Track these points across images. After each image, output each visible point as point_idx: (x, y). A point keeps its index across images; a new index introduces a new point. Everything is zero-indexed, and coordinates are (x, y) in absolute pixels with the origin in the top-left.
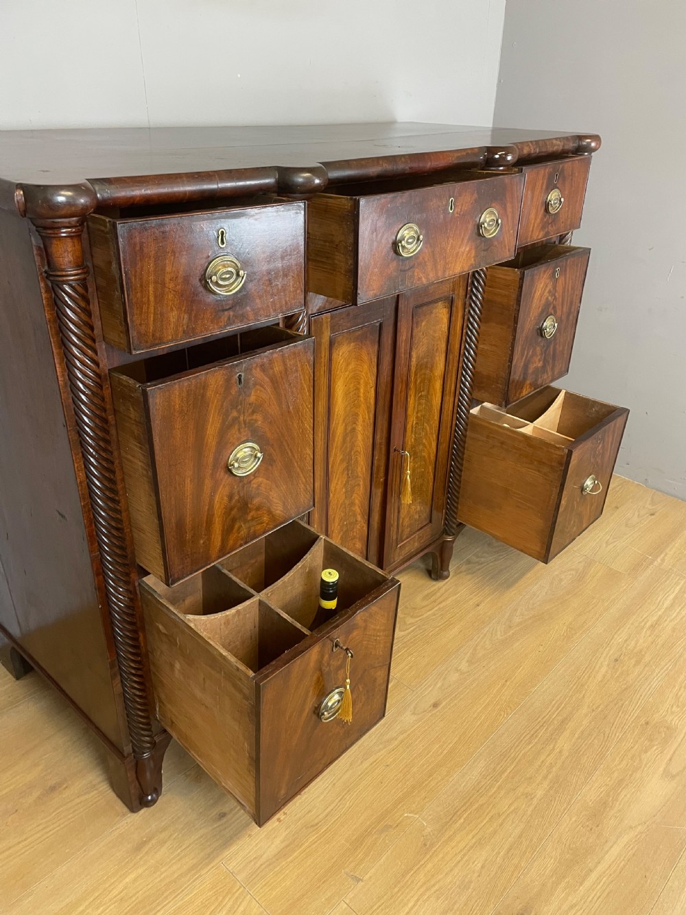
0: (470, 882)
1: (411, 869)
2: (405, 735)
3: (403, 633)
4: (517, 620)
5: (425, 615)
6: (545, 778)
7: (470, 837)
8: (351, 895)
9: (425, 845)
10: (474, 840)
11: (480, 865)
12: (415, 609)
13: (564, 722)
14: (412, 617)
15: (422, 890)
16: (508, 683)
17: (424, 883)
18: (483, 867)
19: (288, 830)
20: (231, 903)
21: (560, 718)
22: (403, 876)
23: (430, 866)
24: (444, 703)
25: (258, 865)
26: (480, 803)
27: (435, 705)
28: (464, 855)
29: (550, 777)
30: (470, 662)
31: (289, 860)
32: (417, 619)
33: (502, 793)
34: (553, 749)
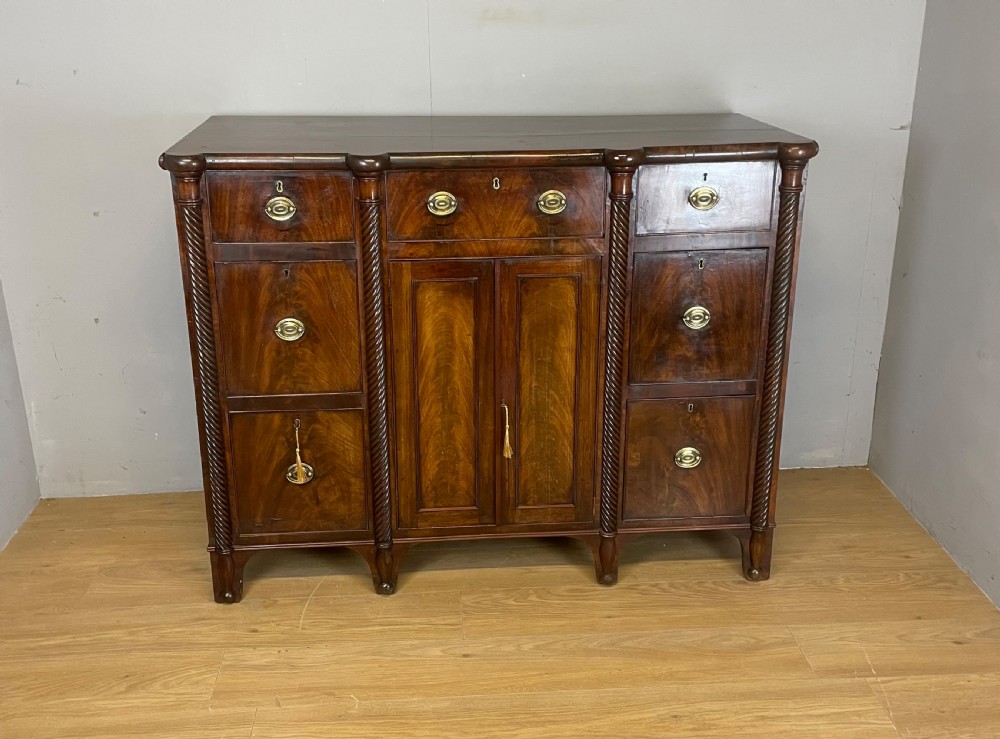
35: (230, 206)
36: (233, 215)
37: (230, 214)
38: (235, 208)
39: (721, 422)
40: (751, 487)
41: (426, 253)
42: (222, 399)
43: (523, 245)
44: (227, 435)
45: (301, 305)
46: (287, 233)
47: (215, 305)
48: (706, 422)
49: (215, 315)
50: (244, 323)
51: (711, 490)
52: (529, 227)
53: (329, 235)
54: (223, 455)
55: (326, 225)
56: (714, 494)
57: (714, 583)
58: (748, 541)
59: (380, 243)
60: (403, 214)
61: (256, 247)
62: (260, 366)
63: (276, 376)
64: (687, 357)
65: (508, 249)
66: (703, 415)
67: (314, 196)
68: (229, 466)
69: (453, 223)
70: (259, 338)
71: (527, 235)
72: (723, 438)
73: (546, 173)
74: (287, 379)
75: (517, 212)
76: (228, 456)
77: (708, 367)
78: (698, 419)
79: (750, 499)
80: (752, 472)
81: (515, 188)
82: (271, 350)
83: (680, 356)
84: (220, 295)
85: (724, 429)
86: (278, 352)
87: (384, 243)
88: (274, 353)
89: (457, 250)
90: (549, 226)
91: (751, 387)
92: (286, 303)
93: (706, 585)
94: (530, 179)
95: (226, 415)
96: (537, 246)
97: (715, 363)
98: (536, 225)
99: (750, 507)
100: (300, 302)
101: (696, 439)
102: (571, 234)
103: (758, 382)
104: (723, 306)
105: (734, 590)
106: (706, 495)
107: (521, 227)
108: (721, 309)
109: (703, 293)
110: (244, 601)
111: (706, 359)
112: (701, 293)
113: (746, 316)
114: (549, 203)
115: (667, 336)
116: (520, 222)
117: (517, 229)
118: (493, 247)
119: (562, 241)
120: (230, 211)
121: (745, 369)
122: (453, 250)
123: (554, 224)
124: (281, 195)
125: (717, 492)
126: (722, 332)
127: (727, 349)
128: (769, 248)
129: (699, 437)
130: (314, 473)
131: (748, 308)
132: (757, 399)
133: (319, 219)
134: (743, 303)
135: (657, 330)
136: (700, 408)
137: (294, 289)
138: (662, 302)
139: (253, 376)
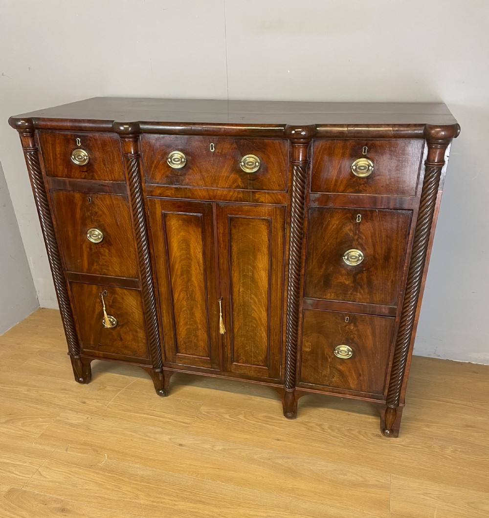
0: (77, 487)
1: (78, 465)
2: (154, 440)
3: (228, 417)
4: (280, 461)
5: (249, 421)
6: (153, 502)
7: (102, 480)
8: (59, 451)
9: (92, 466)
10: (100, 482)
11: (87, 488)
12: (253, 415)
13: (201, 502)
14: (245, 417)
15: (68, 472)
16: (217, 470)
17: (71, 471)
18: (87, 489)
19: (84, 422)
20: (46, 420)
21: (203, 500)
22: (73, 464)
23: (81, 471)
24: (184, 448)
25: (64, 420)
26: (124, 479)
27: (181, 445)
28: (91, 481)
29: (155, 504)
30: (224, 450)
31: (69, 427)
32: (245, 419)
33: (135, 486)
34: (176, 501)
35: (53, 153)
36: (55, 159)
37: (53, 158)
38: (56, 155)
39: (369, 332)
40: (388, 378)
41: (169, 194)
42: (64, 273)
43: (231, 194)
44: (70, 293)
45: (100, 221)
46: (86, 173)
47: (53, 216)
48: (358, 330)
49: (54, 223)
50: (70, 228)
51: (360, 375)
52: (235, 181)
53: (110, 177)
54: (69, 305)
55: (108, 170)
56: (361, 378)
57: (359, 432)
58: (385, 412)
59: (140, 183)
60: (153, 166)
61: (69, 181)
62: (82, 256)
63: (91, 263)
64: (345, 284)
65: (221, 196)
66: (355, 325)
67: (99, 149)
68: (73, 313)
69: (185, 174)
70: (79, 238)
71: (234, 187)
72: (369, 342)
73: (246, 142)
74: (97, 265)
75: (227, 169)
76: (72, 305)
77: (360, 293)
78: (352, 328)
79: (387, 386)
80: (390, 370)
81: (225, 151)
82: (86, 247)
83: (341, 283)
84: (55, 210)
85: (370, 337)
86: (91, 249)
87: (143, 185)
88: (88, 249)
89: (189, 194)
90: (249, 181)
91: (392, 313)
92: (91, 219)
93: (354, 432)
94: (235, 146)
95: (68, 282)
96: (241, 195)
97: (366, 291)
98: (240, 180)
99: (387, 391)
100: (98, 219)
101: (350, 341)
102: (264, 188)
103: (398, 308)
104: (374, 251)
105: (369, 440)
106: (355, 377)
107: (230, 181)
108: (372, 253)
109: (360, 240)
110: (91, 383)
111: (359, 287)
112: (357, 240)
113: (391, 261)
114: (248, 164)
115: (332, 268)
116: (229, 177)
117: (227, 182)
118: (211, 193)
119: (258, 193)
120: (53, 156)
121: (388, 298)
122: (186, 194)
123: (252, 180)
124: (80, 148)
125: (363, 377)
126: (372, 269)
127: (375, 282)
128: (413, 210)
129: (352, 339)
130: (117, 322)
131: (393, 254)
132: (397, 320)
133: (103, 165)
134: (389, 250)
135: (325, 263)
136: (353, 320)
137: (94, 210)
138: (329, 244)
139: (79, 261)
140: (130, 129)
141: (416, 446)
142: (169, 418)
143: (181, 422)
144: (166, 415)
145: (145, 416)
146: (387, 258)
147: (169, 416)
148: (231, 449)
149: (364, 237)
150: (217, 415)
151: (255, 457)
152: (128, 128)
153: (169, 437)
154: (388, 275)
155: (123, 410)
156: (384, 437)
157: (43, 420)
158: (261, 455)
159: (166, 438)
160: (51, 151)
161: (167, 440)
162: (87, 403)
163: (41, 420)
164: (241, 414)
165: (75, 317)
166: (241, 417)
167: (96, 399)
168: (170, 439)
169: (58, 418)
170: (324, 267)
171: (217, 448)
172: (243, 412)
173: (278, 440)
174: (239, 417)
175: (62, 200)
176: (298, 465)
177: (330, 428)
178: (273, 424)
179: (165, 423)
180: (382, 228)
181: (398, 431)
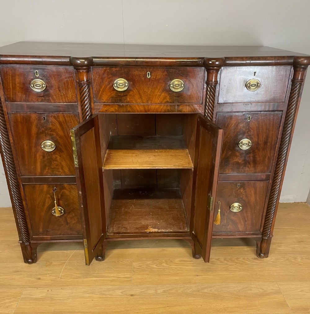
2: (110, 296)
3: (156, 267)
5: (172, 266)
12: (171, 262)
14: (167, 264)
19: (46, 295)
20: (12, 300)
24: (136, 297)
25: (29, 297)
27: (132, 295)
30: (164, 291)
31: (36, 302)
35: (12, 83)
36: (14, 88)
37: (13, 88)
38: (15, 84)
39: (253, 192)
40: (264, 220)
41: (113, 110)
42: (18, 178)
43: (162, 107)
44: (22, 194)
45: (53, 135)
46: (43, 98)
47: (10, 134)
48: (246, 192)
49: (11, 139)
50: (25, 142)
51: (246, 221)
52: (165, 98)
53: (64, 100)
54: (22, 203)
55: (62, 94)
56: (247, 223)
57: (244, 259)
58: (260, 242)
59: (90, 104)
60: (101, 90)
61: (27, 105)
62: (35, 163)
63: (43, 167)
64: (238, 162)
65: (154, 109)
66: (244, 189)
67: (55, 79)
68: (25, 208)
69: (127, 95)
70: (33, 149)
71: (164, 102)
72: (253, 199)
73: (174, 70)
74: (49, 169)
75: (159, 90)
76: (24, 203)
77: (248, 167)
78: (242, 190)
79: (263, 225)
80: (265, 214)
81: (158, 77)
82: (40, 155)
83: (236, 162)
84: (12, 128)
85: (253, 195)
86: (44, 157)
87: (92, 104)
88: (41, 157)
89: (129, 109)
90: (175, 98)
91: (268, 178)
92: (45, 133)
93: (240, 260)
94: (166, 73)
95: (21, 184)
96: (169, 108)
97: (252, 165)
98: (168, 97)
99: (262, 229)
100: (52, 133)
101: (241, 200)
102: (186, 102)
103: (272, 174)
104: (258, 139)
105: (252, 263)
106: (243, 223)
107: (161, 98)
108: (257, 140)
109: (249, 132)
110: (37, 262)
111: (248, 163)
112: (248, 132)
113: (269, 144)
114: (175, 86)
115: (230, 153)
116: (160, 96)
117: (159, 99)
118: (147, 108)
119: (181, 106)
120: (12, 85)
121: (266, 168)
122: (127, 109)
123: (178, 97)
124: (38, 78)
125: (248, 222)
126: (256, 151)
127: (258, 159)
128: (283, 111)
129: (242, 198)
130: (64, 211)
131: (270, 140)
132: (270, 182)
133: (58, 91)
134: (267, 137)
135: (225, 150)
136: (243, 186)
137: (49, 126)
138: (229, 137)
139: (32, 167)
140: (86, 63)
141: (280, 261)
142: (114, 277)
143: (124, 278)
144: (110, 275)
145: (94, 279)
146: (265, 143)
147: (112, 275)
148: (169, 289)
149: (252, 131)
150: (147, 267)
151: (189, 291)
152: (84, 62)
153: (121, 291)
154: (266, 153)
155: (74, 278)
156: (260, 259)
157: (9, 301)
158: (192, 289)
159: (118, 292)
160: (11, 82)
161: (120, 294)
162: (42, 278)
163: (8, 301)
164: (163, 262)
165: (26, 212)
166: (164, 264)
167: (48, 274)
168: (122, 293)
169: (22, 296)
170: (225, 152)
171: (159, 291)
172: (164, 261)
173: (197, 276)
174: (162, 265)
175: (19, 120)
176: (219, 290)
177: (225, 260)
178: (188, 265)
179: (112, 281)
180: (264, 124)
181: (268, 253)
